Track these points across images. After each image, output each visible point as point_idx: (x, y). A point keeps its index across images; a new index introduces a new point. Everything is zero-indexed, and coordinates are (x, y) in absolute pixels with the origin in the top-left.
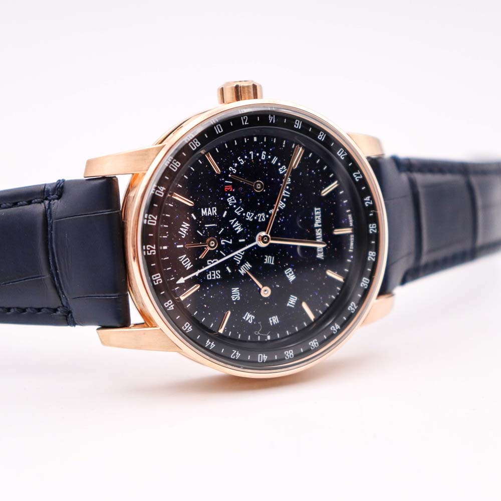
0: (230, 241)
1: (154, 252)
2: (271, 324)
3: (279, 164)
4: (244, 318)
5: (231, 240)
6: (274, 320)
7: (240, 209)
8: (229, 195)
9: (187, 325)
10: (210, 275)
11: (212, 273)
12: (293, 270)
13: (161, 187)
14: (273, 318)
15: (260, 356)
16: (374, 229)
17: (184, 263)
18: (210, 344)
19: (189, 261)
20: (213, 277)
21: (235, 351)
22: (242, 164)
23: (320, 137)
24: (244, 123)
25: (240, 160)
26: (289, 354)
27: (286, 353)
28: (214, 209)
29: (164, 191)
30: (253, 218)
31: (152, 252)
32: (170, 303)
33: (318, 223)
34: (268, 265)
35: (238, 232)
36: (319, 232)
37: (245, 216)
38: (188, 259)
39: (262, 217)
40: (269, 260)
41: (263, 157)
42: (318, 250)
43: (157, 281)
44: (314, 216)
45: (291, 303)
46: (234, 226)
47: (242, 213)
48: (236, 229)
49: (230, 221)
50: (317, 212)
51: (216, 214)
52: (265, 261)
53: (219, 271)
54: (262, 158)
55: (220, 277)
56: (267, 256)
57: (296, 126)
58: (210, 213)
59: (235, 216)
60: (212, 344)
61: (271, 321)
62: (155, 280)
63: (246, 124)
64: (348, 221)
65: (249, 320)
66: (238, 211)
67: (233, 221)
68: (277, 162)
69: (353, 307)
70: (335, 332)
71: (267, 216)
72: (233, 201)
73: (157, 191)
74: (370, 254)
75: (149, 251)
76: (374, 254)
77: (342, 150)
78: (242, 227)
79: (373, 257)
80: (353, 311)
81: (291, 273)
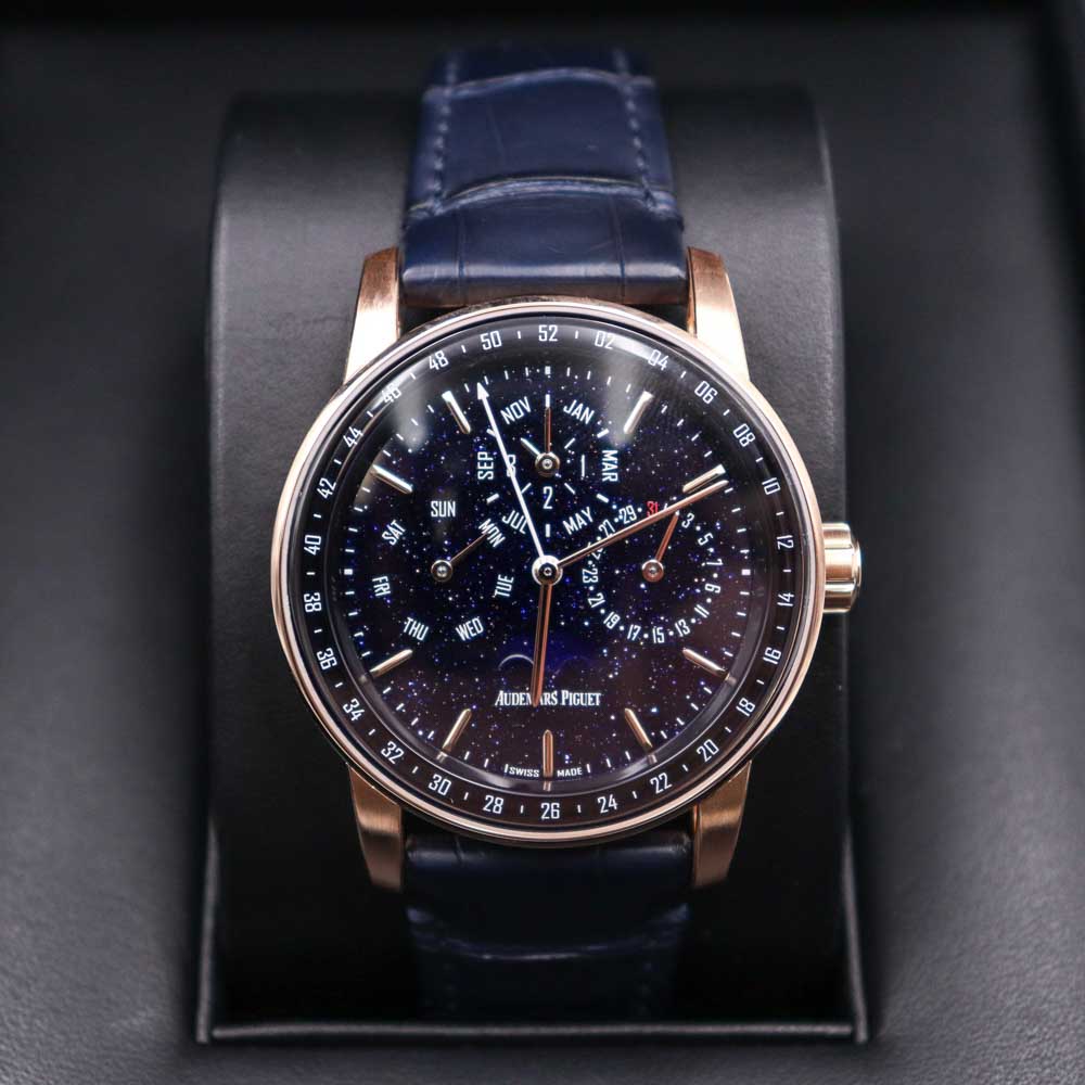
0: (549, 505)
1: (543, 338)
2: (374, 580)
3: (693, 621)
4: (394, 523)
5: (550, 508)
6: (383, 588)
7: (610, 531)
8: (640, 510)
10: (486, 458)
11: (489, 463)
12: (478, 636)
13: (666, 362)
14: (387, 584)
15: (317, 540)
16: (549, 814)
17: (515, 407)
18: (353, 438)
19: (518, 417)
21: (333, 488)
22: (699, 540)
23: (744, 703)
24: (780, 540)
25: (706, 537)
26: (313, 602)
27: (316, 597)
28: (613, 477)
29: (657, 366)
31: (543, 335)
32: (444, 362)
33: (571, 698)
34: (493, 583)
35: (565, 523)
36: (551, 700)
38: (522, 414)
39: (590, 576)
40: (504, 585)
41: (710, 587)
43: (488, 340)
44: (585, 690)
45: (413, 627)
46: (577, 515)
47: (602, 534)
48: (571, 519)
49: (588, 508)
50: (592, 699)
51: (604, 480)
52: (503, 577)
53: (491, 478)
54: (707, 585)
55: (480, 478)
56: (511, 581)
57: (769, 652)
58: (607, 466)
59: (598, 519)
60: (353, 441)
61: (380, 579)
62: (489, 337)
63: (779, 543)
64: (569, 767)
65: (389, 531)
66: (607, 526)
68: (697, 616)
69: (393, 753)
70: (348, 708)
71: (591, 588)
72: (628, 517)
73: (660, 353)
74: (499, 802)
75: (547, 329)
76: (497, 809)
77: (714, 750)
78: (574, 532)
79: (491, 807)
80: (386, 752)
81: (474, 631)
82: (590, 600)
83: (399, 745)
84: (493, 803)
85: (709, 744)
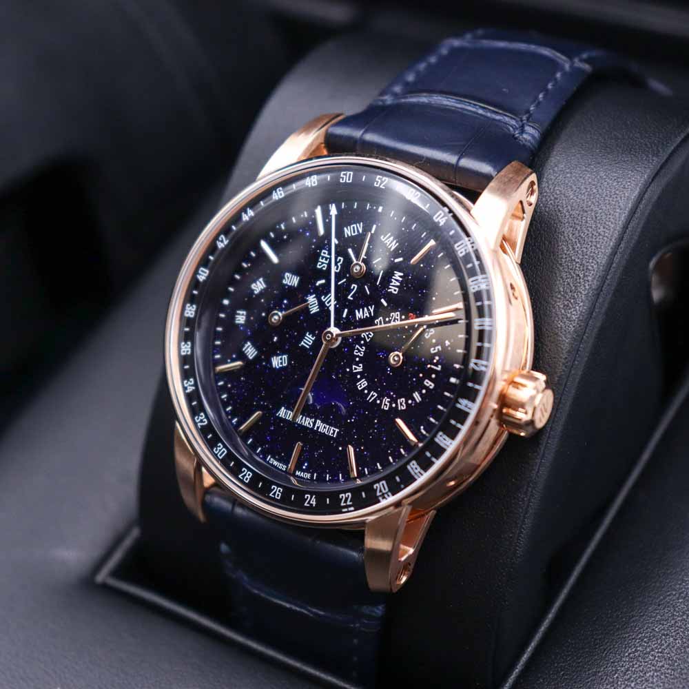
0: (351, 297)
1: (377, 184)
2: (238, 312)
3: (410, 402)
4: (261, 279)
5: (352, 299)
6: (241, 318)
8: (403, 316)
9: (281, 195)
10: (326, 255)
11: (326, 260)
12: (282, 367)
13: (444, 221)
14: (244, 317)
15: (206, 273)
17: (354, 228)
18: (247, 215)
19: (353, 234)
20: (322, 259)
21: (226, 243)
22: (432, 349)
23: (413, 464)
25: (437, 348)
26: (190, 310)
27: (193, 308)
28: (395, 290)
29: (439, 223)
30: (364, 339)
32: (314, 183)
33: (322, 427)
34: (302, 337)
35: (357, 312)
36: (309, 423)
38: (356, 233)
39: (359, 351)
40: (308, 340)
41: (428, 383)
42: (289, 412)
43: (345, 176)
44: (331, 425)
45: (249, 349)
46: (366, 309)
48: (361, 310)
49: (373, 306)
50: (332, 431)
51: (389, 290)
52: (309, 334)
53: (324, 269)
54: (427, 381)
55: (318, 267)
56: (313, 339)
57: (440, 436)
58: (394, 283)
59: (376, 316)
60: (247, 218)
61: (241, 312)
64: (304, 471)
65: (256, 284)
66: (380, 321)
67: (372, 311)
68: (413, 399)
69: (201, 421)
70: (187, 383)
71: (357, 359)
72: (395, 319)
73: (442, 214)
74: (249, 475)
75: (381, 179)
76: (247, 479)
77: (385, 489)
78: (360, 319)
80: (198, 419)
81: (281, 363)
82: (354, 366)
84: (245, 475)
85: (383, 484)
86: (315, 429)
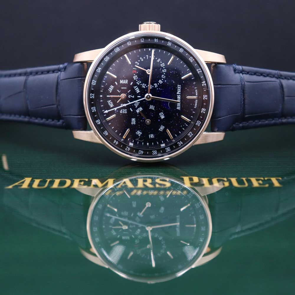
0: (133, 96)
3: (161, 62)
4: (136, 133)
6: (152, 136)
7: (139, 82)
8: (134, 75)
9: (106, 132)
10: (122, 111)
11: (123, 110)
12: (164, 114)
13: (100, 68)
15: (140, 151)
16: (206, 98)
17: (110, 104)
20: (123, 112)
21: (128, 147)
22: (142, 61)
23: (180, 51)
25: (141, 59)
26: (154, 152)
28: (127, 81)
29: (100, 70)
30: (146, 86)
31: (93, 97)
32: (99, 121)
33: (179, 92)
34: (151, 110)
35: (137, 93)
36: (179, 97)
37: (142, 86)
38: (111, 102)
40: (152, 107)
42: (178, 105)
44: (177, 88)
45: (161, 129)
46: (136, 90)
47: (140, 84)
49: (134, 87)
50: (179, 87)
51: (127, 83)
52: (150, 108)
53: (126, 110)
55: (126, 112)
56: (151, 105)
57: (169, 44)
58: (124, 82)
59: (137, 85)
60: (117, 142)
61: (150, 137)
62: (93, 110)
63: (143, 42)
64: (195, 93)
65: (139, 134)
66: (138, 83)
67: (136, 87)
68: (160, 61)
69: (191, 134)
70: (180, 145)
71: (153, 86)
72: (136, 78)
73: (97, 69)
74: (203, 109)
75: (91, 96)
76: (204, 110)
77: (192, 58)
78: (139, 90)
79: (204, 111)
80: (190, 136)
81: (162, 115)
82: (156, 87)
83: (189, 133)
84: (203, 111)
85: (190, 59)
86: (180, 94)
